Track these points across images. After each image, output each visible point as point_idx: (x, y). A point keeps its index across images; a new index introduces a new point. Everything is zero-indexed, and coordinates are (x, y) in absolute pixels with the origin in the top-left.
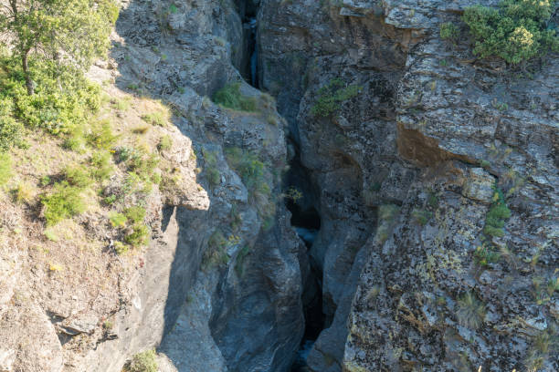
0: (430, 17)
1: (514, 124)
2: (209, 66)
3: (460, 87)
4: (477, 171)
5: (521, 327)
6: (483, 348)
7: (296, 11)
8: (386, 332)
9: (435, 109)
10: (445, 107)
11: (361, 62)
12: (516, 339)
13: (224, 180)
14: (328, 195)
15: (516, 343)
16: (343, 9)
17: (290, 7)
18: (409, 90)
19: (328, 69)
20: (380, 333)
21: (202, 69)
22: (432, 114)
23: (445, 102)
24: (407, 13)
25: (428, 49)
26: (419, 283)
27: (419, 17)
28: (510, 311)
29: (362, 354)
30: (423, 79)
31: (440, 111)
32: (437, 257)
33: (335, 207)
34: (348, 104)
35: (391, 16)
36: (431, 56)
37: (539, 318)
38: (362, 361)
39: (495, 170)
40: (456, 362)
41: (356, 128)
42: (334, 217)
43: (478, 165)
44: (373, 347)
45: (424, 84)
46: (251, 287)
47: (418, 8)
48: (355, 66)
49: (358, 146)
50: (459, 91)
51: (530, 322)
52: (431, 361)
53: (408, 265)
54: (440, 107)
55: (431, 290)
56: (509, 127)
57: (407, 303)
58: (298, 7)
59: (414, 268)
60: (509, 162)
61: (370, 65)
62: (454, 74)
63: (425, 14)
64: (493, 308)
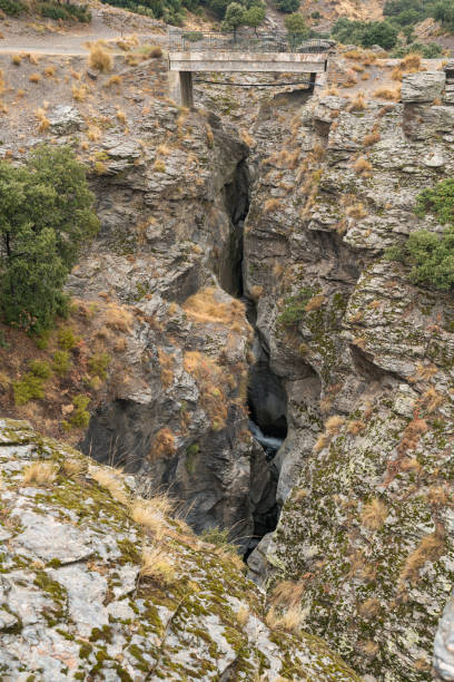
0: (384, 238)
1: (442, 344)
2: (180, 273)
3: (400, 307)
4: (404, 387)
5: (412, 529)
6: (379, 546)
7: (277, 218)
8: (306, 530)
9: (375, 326)
10: (384, 325)
11: (329, 274)
12: (407, 541)
13: (176, 381)
14: (295, 403)
15: (406, 544)
16: (312, 223)
17: (272, 215)
18: (355, 307)
19: (302, 278)
20: (300, 530)
21: (172, 276)
22: (372, 331)
23: (384, 321)
24: (363, 232)
25: (377, 269)
26: (339, 487)
27: (374, 237)
28: (407, 516)
29: (283, 548)
30: (368, 297)
31: (378, 329)
32: (356, 464)
33: (299, 416)
34: (312, 315)
35: (349, 234)
36: (380, 275)
37: (429, 523)
38: (283, 555)
39: (419, 387)
40: (352, 556)
41: (318, 339)
42: (297, 426)
43: (406, 382)
44: (293, 543)
45: (369, 302)
46: (200, 484)
47: (374, 228)
48: (323, 278)
49: (318, 356)
50: (398, 310)
51: (421, 526)
52: (335, 556)
53: (334, 470)
54: (378, 325)
55: (346, 493)
56: (436, 348)
57: (326, 505)
58: (279, 214)
59: (337, 473)
60: (434, 381)
61: (337, 277)
62: (398, 294)
63: (380, 235)
64: (394, 512)
